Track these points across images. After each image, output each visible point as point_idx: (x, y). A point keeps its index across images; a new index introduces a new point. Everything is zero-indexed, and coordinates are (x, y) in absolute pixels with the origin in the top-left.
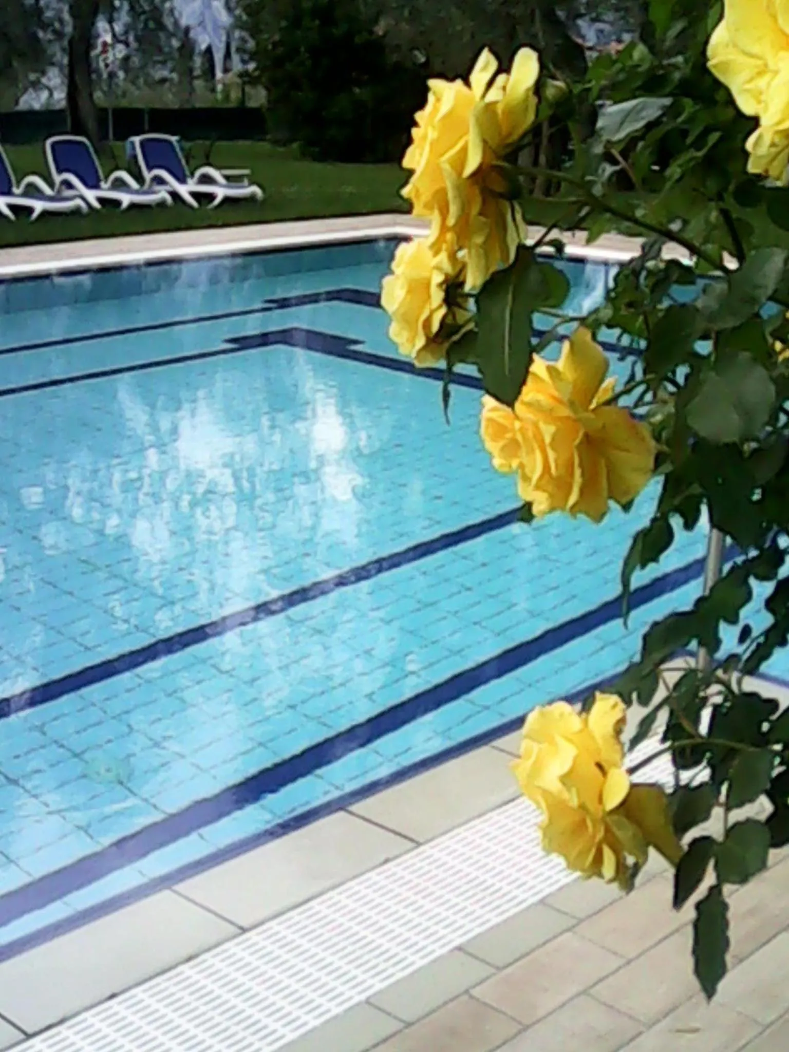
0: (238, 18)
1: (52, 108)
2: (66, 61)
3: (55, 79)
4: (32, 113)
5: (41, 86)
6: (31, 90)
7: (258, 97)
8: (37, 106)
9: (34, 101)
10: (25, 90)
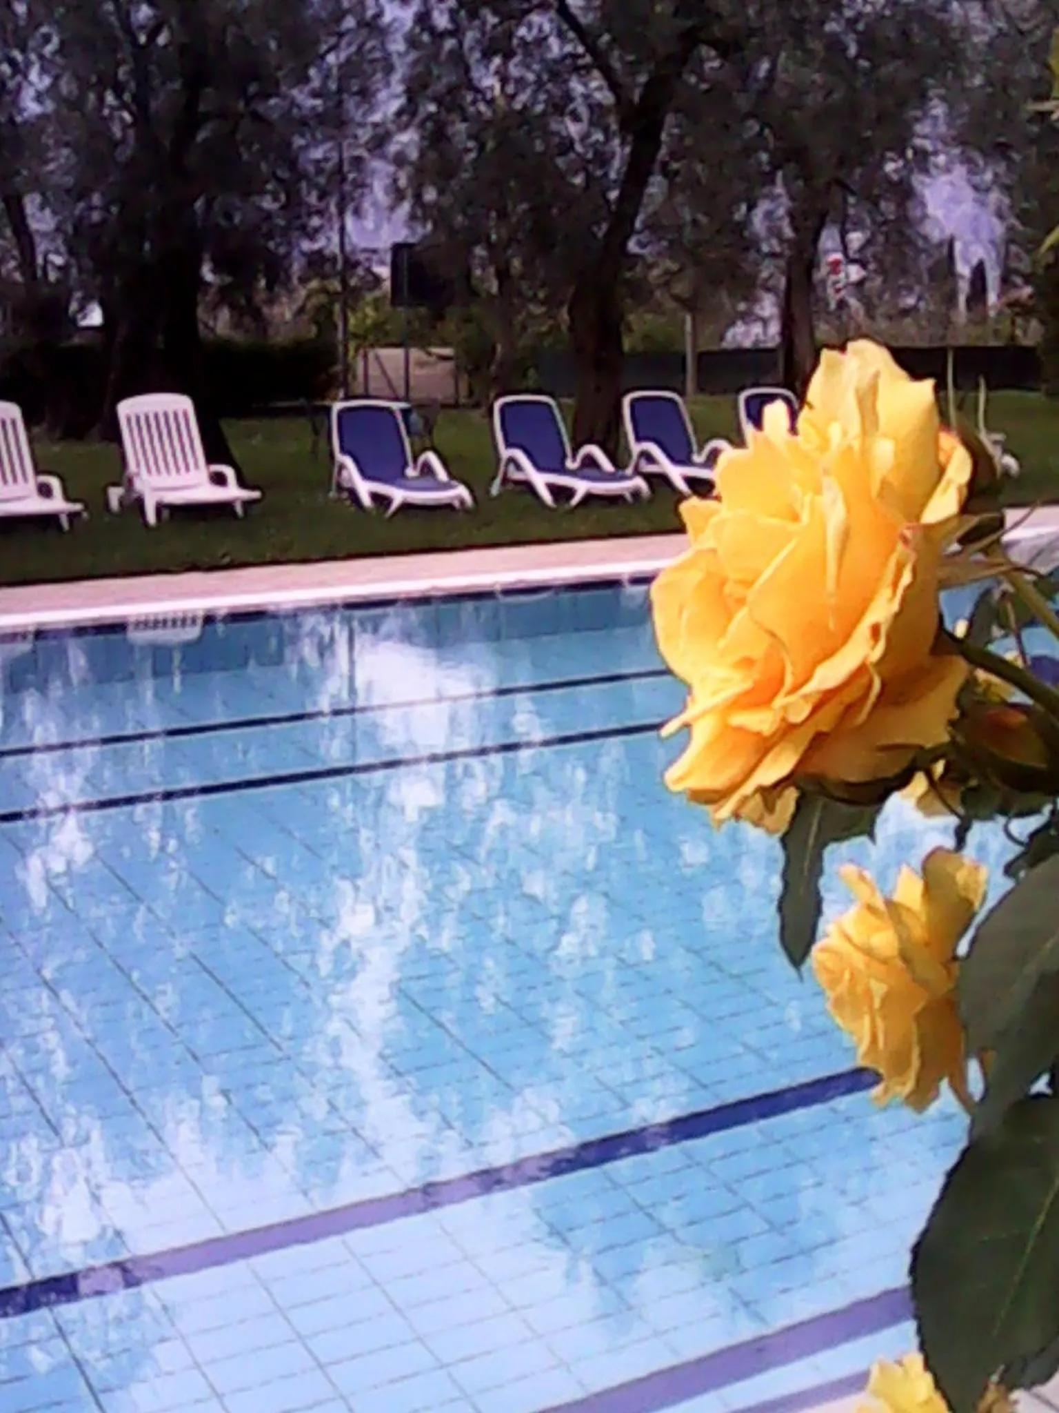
0: (1011, 229)
1: (762, 346)
2: (782, 282)
3: (768, 306)
4: (740, 352)
5: (753, 318)
6: (739, 323)
7: (1031, 334)
8: (747, 344)
9: (743, 335)
10: (732, 324)
